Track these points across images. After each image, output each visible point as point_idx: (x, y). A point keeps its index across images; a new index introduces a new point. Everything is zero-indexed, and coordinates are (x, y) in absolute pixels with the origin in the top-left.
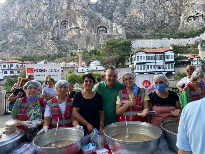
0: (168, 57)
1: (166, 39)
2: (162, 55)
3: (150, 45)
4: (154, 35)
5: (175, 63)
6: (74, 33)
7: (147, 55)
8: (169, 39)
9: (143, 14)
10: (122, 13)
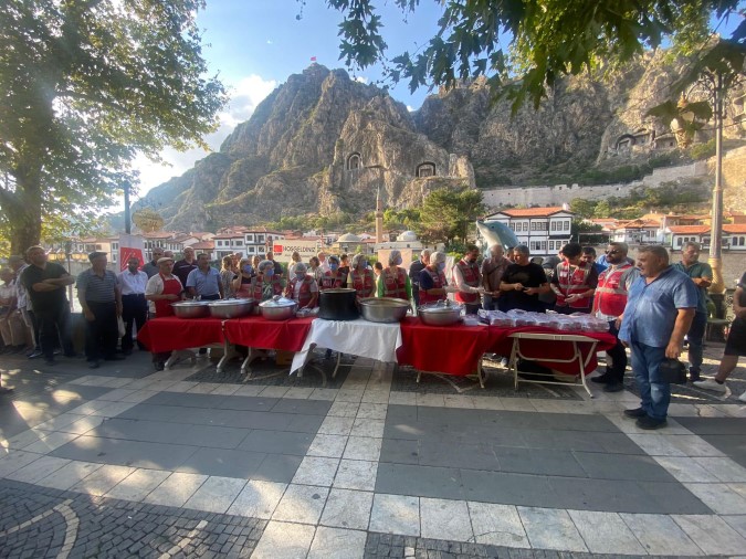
0: (558, 226)
1: (564, 187)
2: (545, 220)
3: (526, 199)
4: (538, 178)
5: (572, 238)
6: (372, 177)
7: (512, 221)
8: (570, 186)
9: (516, 134)
10: (470, 133)
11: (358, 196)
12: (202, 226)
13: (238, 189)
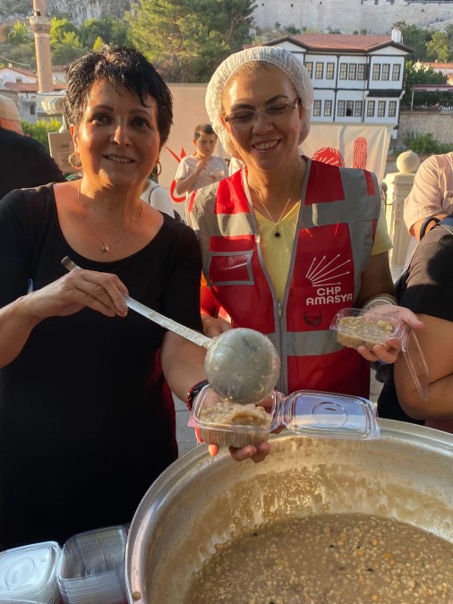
0: (384, 71)
3: (320, 19)
5: (404, 96)
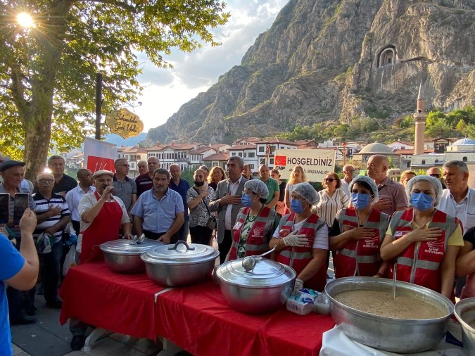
6: (411, 72)
11: (390, 97)
12: (221, 138)
13: (255, 99)
